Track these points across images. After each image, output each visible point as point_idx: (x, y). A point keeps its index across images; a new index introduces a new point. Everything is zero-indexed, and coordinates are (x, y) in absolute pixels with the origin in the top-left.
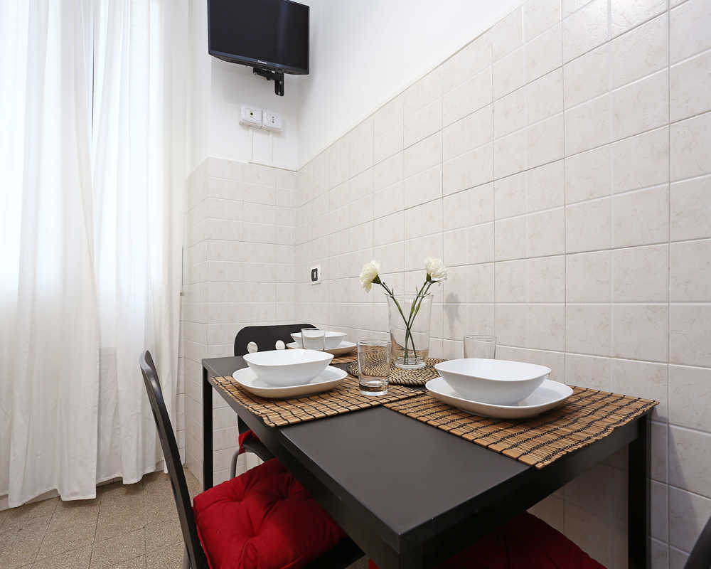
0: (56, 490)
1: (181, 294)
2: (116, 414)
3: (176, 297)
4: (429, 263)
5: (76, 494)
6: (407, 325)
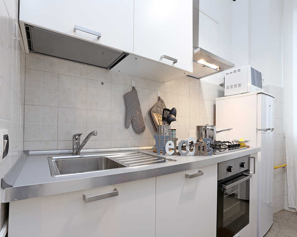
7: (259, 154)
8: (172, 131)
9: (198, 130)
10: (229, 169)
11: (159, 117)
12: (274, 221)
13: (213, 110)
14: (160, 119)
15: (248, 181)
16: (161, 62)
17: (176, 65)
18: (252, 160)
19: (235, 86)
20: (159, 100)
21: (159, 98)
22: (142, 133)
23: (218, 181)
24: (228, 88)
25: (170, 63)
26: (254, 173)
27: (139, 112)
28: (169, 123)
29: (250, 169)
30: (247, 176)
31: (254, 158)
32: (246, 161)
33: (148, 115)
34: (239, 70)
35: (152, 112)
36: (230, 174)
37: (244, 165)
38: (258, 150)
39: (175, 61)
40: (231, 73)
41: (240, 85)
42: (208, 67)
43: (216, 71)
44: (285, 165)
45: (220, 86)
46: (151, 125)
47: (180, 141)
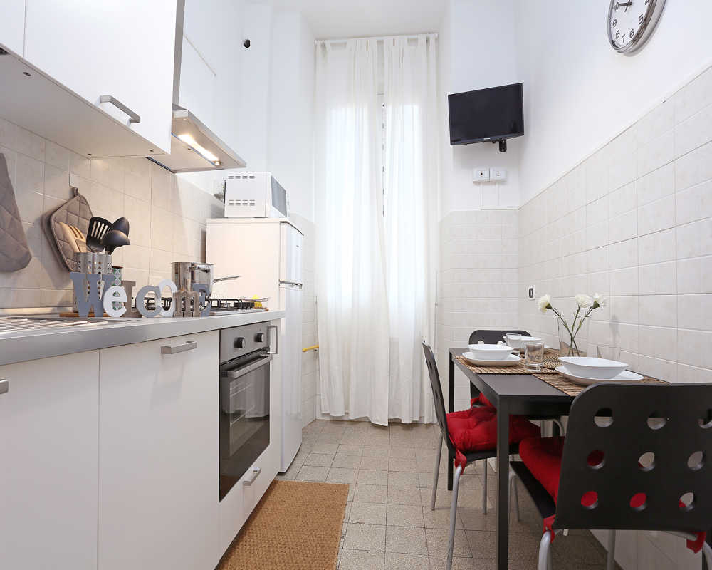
0: (367, 417)
1: (436, 304)
2: (398, 375)
3: (433, 306)
4: (578, 298)
5: (378, 421)
6: (571, 335)
7: (283, 321)
8: (114, 271)
9: (176, 273)
10: (238, 344)
11: (77, 233)
12: (303, 439)
13: (200, 242)
14: (79, 238)
15: (267, 366)
16: (100, 107)
17: (134, 127)
18: (273, 331)
19: (245, 202)
20: (74, 196)
21: (74, 192)
22: (17, 272)
23: (221, 365)
24: (231, 203)
25: (124, 118)
26: (277, 353)
27: (9, 215)
28: (110, 249)
29: (270, 346)
30: (264, 358)
31: (276, 327)
32: (264, 331)
33: (38, 227)
34: (252, 176)
35: (52, 221)
36: (240, 352)
37: (261, 339)
38: (282, 314)
39: (135, 119)
40: (238, 177)
41: (252, 203)
42: (197, 152)
43: (213, 166)
44: (316, 346)
45: (215, 198)
46: (47, 253)
47: (140, 288)
